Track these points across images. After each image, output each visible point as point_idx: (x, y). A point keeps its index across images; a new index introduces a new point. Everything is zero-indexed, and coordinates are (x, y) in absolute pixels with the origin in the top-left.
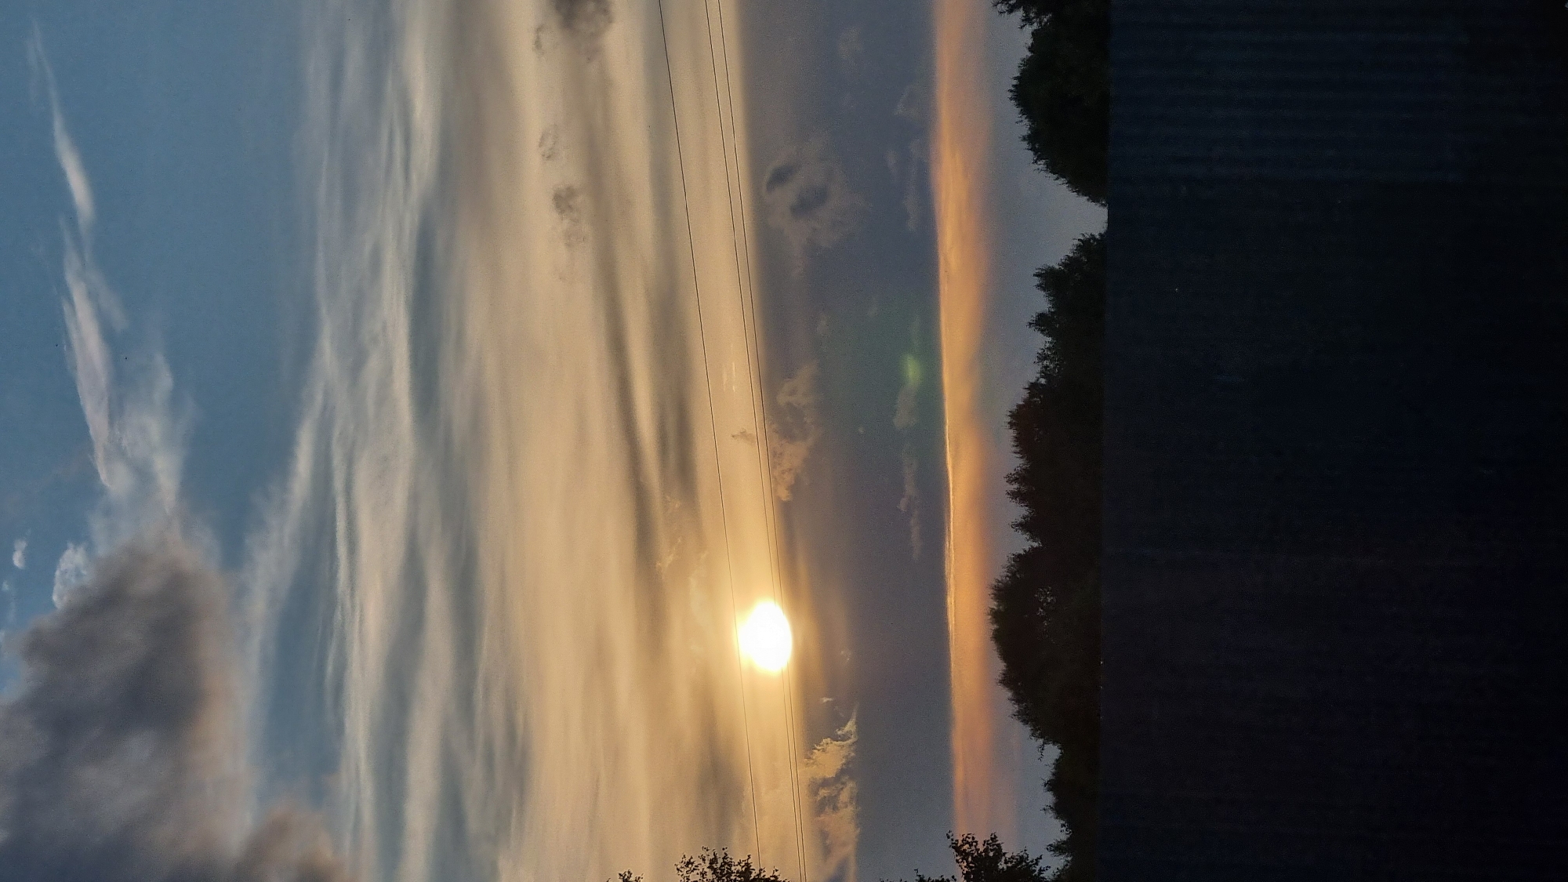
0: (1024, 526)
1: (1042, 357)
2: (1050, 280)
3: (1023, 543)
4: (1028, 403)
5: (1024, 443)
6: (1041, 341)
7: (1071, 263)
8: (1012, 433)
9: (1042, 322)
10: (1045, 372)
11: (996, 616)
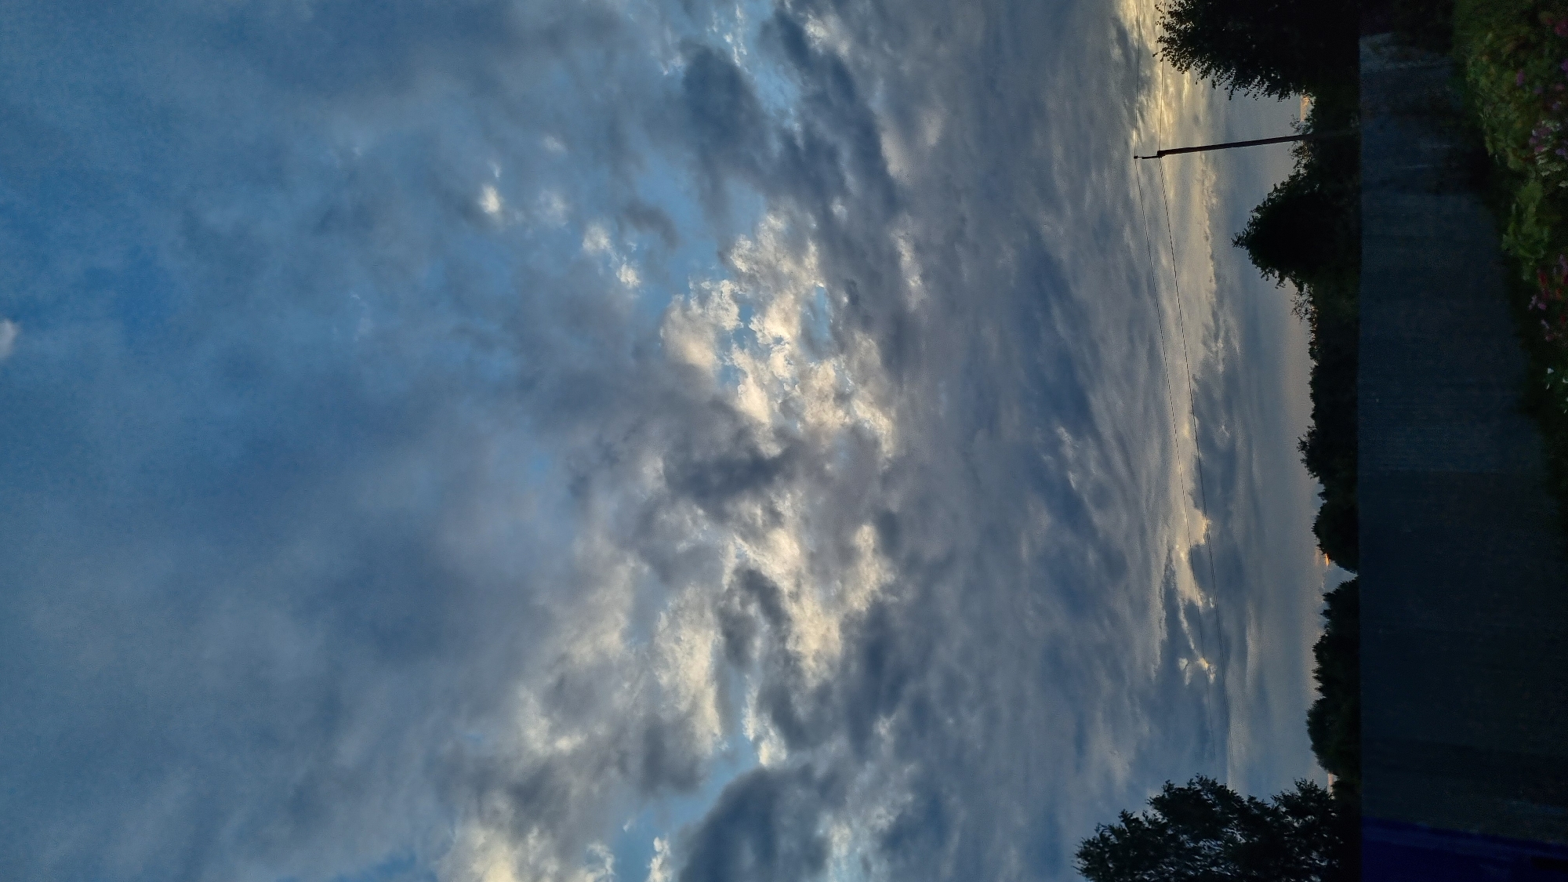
0: (1320, 690)
1: (1326, 627)
2: (1328, 597)
3: (1319, 696)
4: (1320, 643)
5: (1319, 658)
6: (1327, 620)
7: (1337, 591)
8: (1314, 654)
9: (1326, 613)
10: (1327, 632)
11: (1309, 723)
